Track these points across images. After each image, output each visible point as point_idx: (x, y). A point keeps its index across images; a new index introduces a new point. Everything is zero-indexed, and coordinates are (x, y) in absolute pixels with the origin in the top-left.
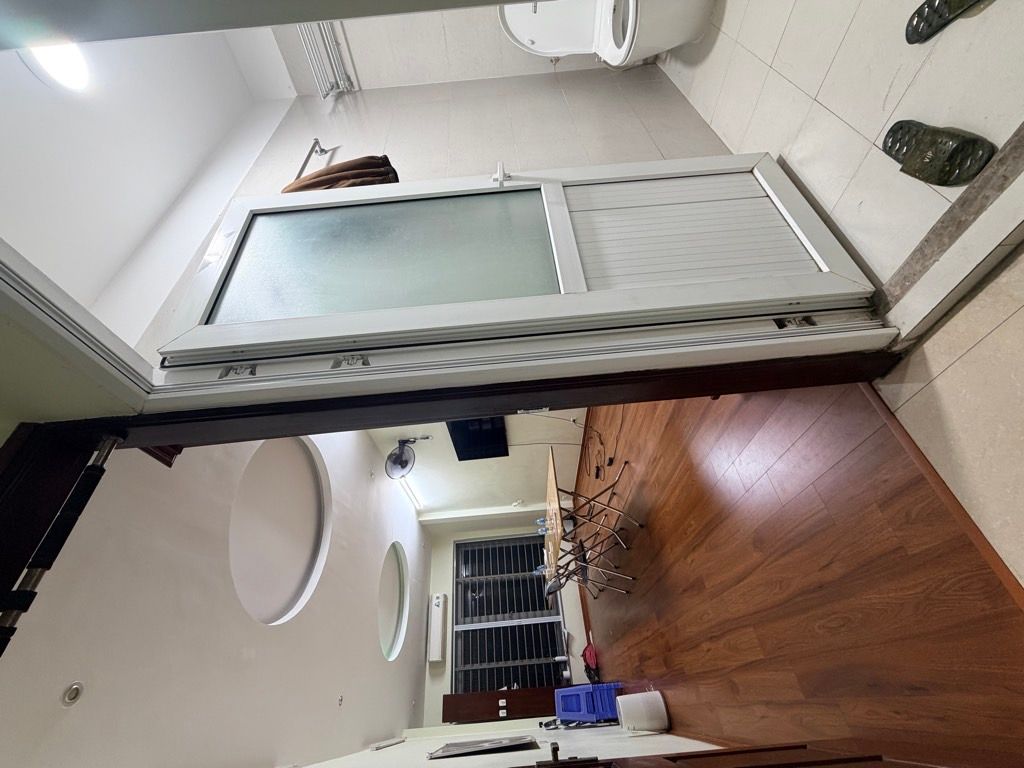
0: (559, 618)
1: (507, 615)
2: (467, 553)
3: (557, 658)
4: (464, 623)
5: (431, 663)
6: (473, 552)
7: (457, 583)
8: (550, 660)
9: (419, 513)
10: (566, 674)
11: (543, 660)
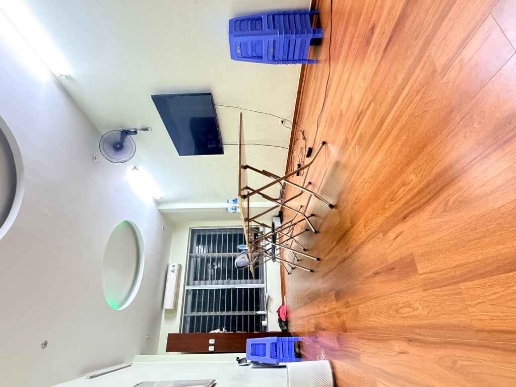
0: (263, 286)
1: (225, 281)
2: (199, 237)
3: (259, 312)
4: (194, 284)
5: (166, 310)
6: (204, 236)
7: (191, 257)
8: (254, 313)
9: (158, 203)
10: (264, 323)
11: (249, 313)
